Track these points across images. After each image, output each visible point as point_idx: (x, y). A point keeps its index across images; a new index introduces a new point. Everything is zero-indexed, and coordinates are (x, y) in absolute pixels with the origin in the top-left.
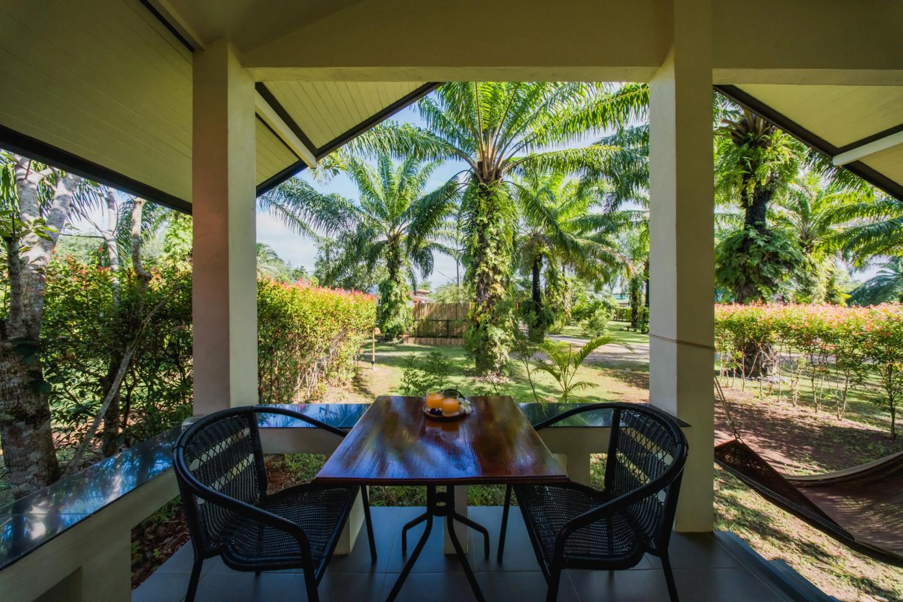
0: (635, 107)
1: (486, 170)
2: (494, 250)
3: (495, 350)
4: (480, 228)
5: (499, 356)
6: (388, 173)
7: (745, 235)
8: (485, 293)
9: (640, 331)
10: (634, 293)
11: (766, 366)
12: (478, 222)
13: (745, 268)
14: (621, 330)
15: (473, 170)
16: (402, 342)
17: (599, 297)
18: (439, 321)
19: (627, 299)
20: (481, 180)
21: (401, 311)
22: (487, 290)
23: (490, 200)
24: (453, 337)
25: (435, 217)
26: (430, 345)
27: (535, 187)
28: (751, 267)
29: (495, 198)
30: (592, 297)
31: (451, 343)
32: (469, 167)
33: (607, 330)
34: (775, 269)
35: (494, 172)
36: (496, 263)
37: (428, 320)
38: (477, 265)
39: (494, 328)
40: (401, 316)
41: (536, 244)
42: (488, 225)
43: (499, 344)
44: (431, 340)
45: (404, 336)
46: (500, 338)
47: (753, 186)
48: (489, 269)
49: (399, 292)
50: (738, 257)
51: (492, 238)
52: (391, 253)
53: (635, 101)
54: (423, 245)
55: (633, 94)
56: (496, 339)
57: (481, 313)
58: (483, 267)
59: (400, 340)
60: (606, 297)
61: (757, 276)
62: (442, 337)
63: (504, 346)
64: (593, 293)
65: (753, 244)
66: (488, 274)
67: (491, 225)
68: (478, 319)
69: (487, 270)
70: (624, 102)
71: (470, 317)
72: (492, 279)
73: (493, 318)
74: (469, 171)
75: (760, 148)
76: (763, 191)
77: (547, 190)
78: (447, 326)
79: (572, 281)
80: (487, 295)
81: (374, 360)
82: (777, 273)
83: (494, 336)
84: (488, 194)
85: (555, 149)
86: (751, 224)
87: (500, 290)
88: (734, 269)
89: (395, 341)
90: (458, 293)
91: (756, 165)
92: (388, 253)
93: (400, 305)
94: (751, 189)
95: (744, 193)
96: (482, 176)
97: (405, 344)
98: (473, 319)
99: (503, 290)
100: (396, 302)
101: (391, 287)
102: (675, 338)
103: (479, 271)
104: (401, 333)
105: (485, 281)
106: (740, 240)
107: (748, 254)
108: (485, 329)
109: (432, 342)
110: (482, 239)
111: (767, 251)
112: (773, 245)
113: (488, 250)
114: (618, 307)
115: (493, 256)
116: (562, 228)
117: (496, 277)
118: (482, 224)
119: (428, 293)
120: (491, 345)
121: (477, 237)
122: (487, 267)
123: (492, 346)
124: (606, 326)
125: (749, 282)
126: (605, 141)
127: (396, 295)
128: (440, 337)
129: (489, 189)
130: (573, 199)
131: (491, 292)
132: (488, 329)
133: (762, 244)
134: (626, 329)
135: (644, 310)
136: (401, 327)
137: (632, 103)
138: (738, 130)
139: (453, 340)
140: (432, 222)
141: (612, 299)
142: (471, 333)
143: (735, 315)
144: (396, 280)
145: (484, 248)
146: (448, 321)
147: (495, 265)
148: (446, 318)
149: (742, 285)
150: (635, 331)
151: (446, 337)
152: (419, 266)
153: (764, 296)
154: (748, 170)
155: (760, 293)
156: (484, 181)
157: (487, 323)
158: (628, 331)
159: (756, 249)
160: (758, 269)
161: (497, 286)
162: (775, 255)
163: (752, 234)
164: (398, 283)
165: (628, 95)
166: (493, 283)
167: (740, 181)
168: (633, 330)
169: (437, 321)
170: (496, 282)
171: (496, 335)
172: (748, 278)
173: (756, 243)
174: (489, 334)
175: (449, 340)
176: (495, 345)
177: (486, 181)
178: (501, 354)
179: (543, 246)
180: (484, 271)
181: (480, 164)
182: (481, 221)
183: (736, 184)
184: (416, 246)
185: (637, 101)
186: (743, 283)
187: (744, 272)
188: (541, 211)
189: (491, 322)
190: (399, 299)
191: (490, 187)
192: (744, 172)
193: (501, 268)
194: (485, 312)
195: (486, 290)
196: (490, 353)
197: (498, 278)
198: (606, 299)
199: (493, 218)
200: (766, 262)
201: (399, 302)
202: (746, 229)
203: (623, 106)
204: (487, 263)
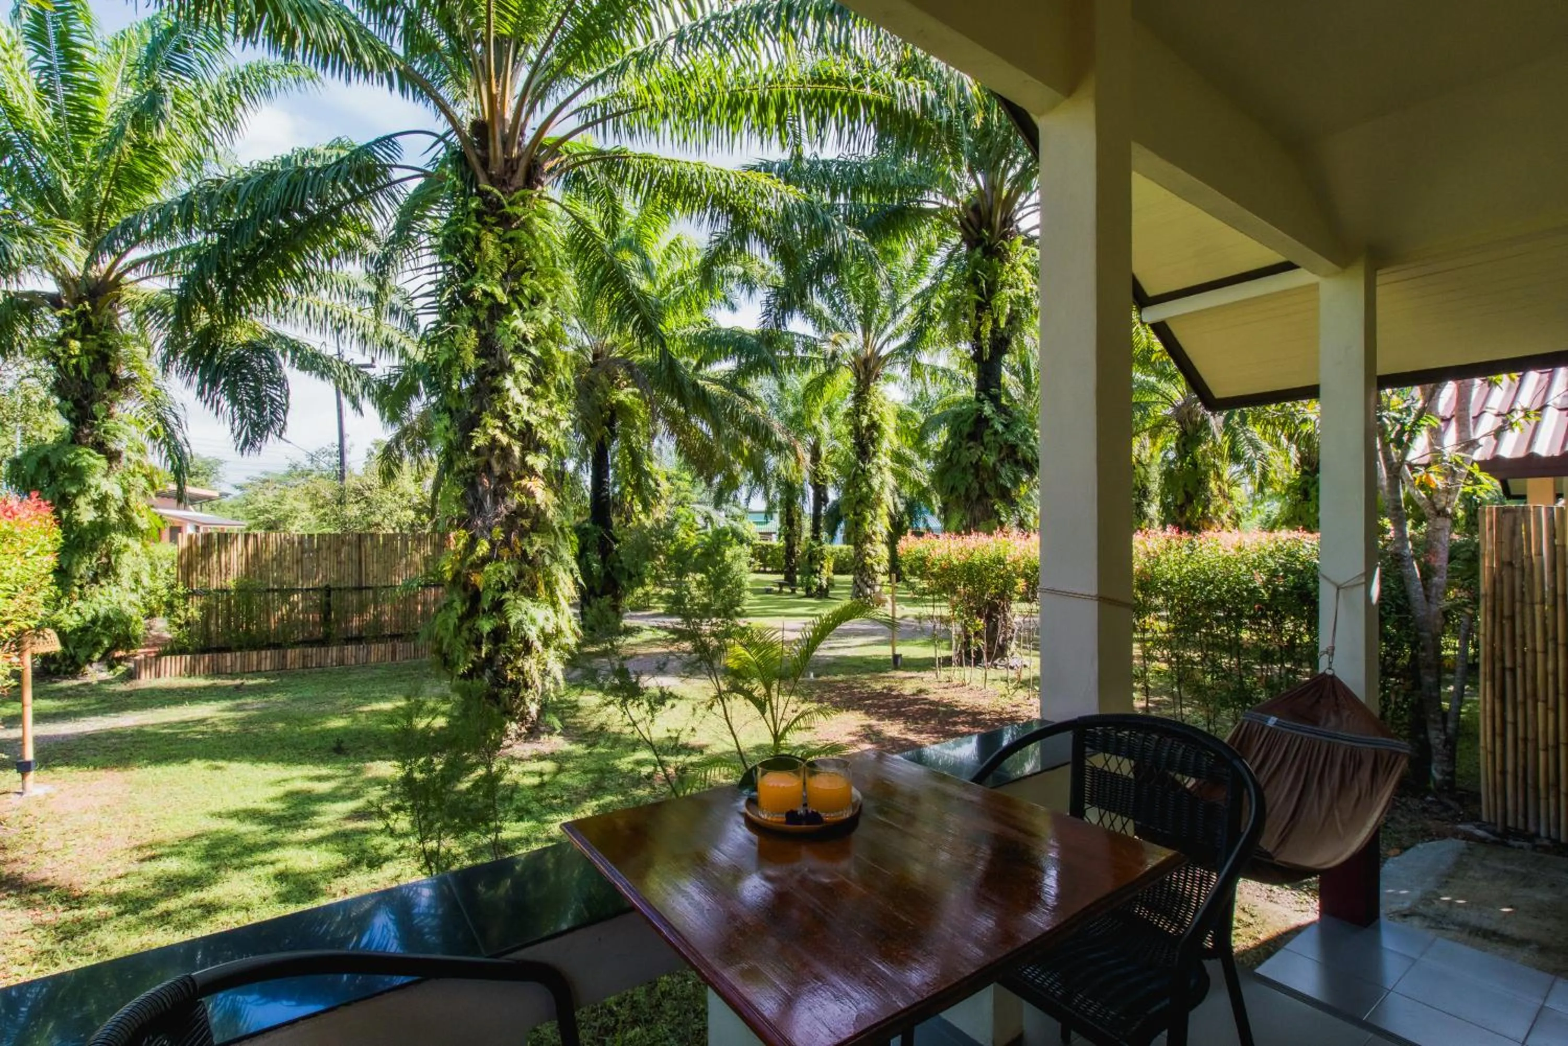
0: (837, 118)
1: (496, 150)
2: (526, 384)
3: (530, 664)
4: (483, 315)
5: (538, 682)
6: (64, 39)
7: (977, 410)
8: (495, 503)
9: (804, 593)
10: (789, 510)
11: (1004, 640)
12: (477, 295)
13: (977, 467)
14: (768, 591)
15: (454, 139)
16: (131, 675)
17: (721, 520)
18: (293, 591)
19: (775, 524)
20: (482, 177)
21: (127, 565)
22: (504, 495)
23: (511, 240)
24: (349, 640)
25: (298, 251)
26: (258, 673)
27: (611, 231)
28: (985, 469)
29: (523, 235)
30: (708, 518)
31: (341, 662)
32: (441, 126)
33: (747, 594)
34: (1015, 475)
35: (523, 164)
36: (533, 419)
37: (244, 590)
38: (473, 422)
39: (526, 603)
40: (126, 580)
41: (603, 379)
42: (505, 310)
43: (538, 644)
44: (267, 658)
45: (140, 653)
46: (542, 630)
47: (989, 325)
48: (511, 435)
49: (117, 492)
50: (969, 448)
51: (518, 350)
52: (75, 345)
53: (837, 105)
54: (241, 334)
55: (836, 89)
56: (533, 634)
57: (485, 560)
58: (493, 428)
59: (121, 669)
60: (734, 518)
61: (993, 483)
62: (309, 642)
63: (552, 651)
64: (710, 509)
65: (988, 427)
66: (506, 452)
67: (516, 312)
68: (478, 579)
69: (504, 439)
70: (819, 100)
71: (448, 576)
72: (517, 462)
73: (521, 575)
74: (442, 138)
75: (996, 261)
76: (999, 336)
77: (634, 245)
78: (326, 610)
79: (668, 479)
80: (502, 508)
81: (29, 755)
82: (1017, 481)
83: (527, 625)
84: (506, 220)
85: (679, 155)
86: (984, 391)
87: (542, 495)
88: (964, 470)
89: (95, 673)
90: (340, 502)
91: (992, 290)
92: (61, 342)
93: (119, 539)
94: (986, 330)
95: (977, 335)
96: (485, 163)
97: (146, 681)
98: (461, 582)
99: (551, 495)
100: (102, 529)
101: (78, 475)
102: (1094, 592)
103: (480, 440)
104: (127, 641)
105: (497, 469)
106: (972, 419)
107: (982, 444)
108: (498, 606)
109: (267, 665)
110: (487, 348)
111: (1006, 441)
112: (1012, 431)
113: (508, 382)
114: (756, 542)
115: (525, 402)
116: (675, 348)
117: (530, 459)
118: (487, 303)
119: (210, 499)
120: (512, 650)
121: (471, 341)
122: (503, 430)
123: (518, 655)
124: (748, 585)
125: (984, 494)
126: (767, 167)
127: (101, 503)
128: (296, 644)
129: (508, 209)
130: (690, 282)
131: (515, 500)
132: (508, 606)
133: (1000, 428)
134: (777, 589)
135: (811, 546)
136: (127, 622)
137: (832, 109)
138: (968, 220)
139: (350, 649)
140: (286, 264)
141: (745, 522)
142: (453, 621)
143: (976, 553)
144: (100, 447)
145: (494, 374)
146: (328, 590)
147: (528, 424)
148: (318, 582)
149: (974, 498)
150: (793, 591)
151: (324, 642)
152: (225, 403)
153: (1002, 519)
154: (982, 295)
155: (997, 513)
156: (491, 180)
157: (504, 589)
158: (780, 592)
159: (993, 438)
160: (995, 473)
161: (537, 486)
162: (1013, 448)
163: (988, 409)
164: (113, 457)
165: (829, 89)
166: (521, 478)
167: (971, 311)
168: (788, 590)
169: (286, 593)
170: (532, 471)
171: (533, 621)
172: (982, 487)
173: (993, 426)
174: (513, 621)
175: (334, 652)
176: (528, 648)
177: (501, 182)
178: (545, 673)
179: (618, 387)
180: (494, 439)
181: (480, 128)
182: (485, 294)
183: (966, 316)
184: (209, 333)
185: (842, 105)
186: (974, 495)
187: (977, 475)
188: (628, 296)
189: (515, 587)
190: (114, 517)
191: (511, 204)
192: (977, 297)
193: (544, 434)
194: (499, 558)
195: (499, 496)
196: (511, 676)
197: (539, 462)
198: (735, 524)
199: (521, 291)
200: (1003, 460)
201: (114, 528)
202: (978, 399)
203: (816, 107)
204: (504, 417)
